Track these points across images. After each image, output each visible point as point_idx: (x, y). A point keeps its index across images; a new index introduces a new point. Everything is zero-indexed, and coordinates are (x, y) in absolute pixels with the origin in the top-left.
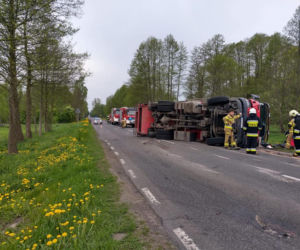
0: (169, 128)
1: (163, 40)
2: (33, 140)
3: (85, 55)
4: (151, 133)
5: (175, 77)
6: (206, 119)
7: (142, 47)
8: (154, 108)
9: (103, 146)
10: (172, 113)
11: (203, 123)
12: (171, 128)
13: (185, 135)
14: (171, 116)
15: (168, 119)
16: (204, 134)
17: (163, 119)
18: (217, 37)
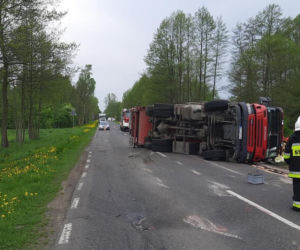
0: (167, 137)
1: (193, 15)
2: (9, 149)
3: (73, 45)
4: (148, 143)
5: (210, 66)
6: (206, 127)
7: (165, 25)
8: (151, 113)
9: (81, 158)
10: (170, 119)
11: (201, 132)
12: (169, 138)
13: (184, 146)
14: (169, 123)
15: (166, 126)
16: (203, 145)
17: (160, 127)
18: (272, 7)
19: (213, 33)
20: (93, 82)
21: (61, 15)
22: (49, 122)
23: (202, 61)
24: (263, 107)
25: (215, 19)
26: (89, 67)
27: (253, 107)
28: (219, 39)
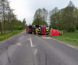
1: (42, 9)
10: (31, 28)
12: (31, 31)
13: (34, 33)
19: (46, 12)
20: (25, 21)
21: (14, 10)
22: (17, 29)
23: (44, 17)
24: (45, 26)
25: (46, 10)
26: (25, 19)
27: (43, 26)
28: (47, 13)
